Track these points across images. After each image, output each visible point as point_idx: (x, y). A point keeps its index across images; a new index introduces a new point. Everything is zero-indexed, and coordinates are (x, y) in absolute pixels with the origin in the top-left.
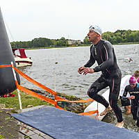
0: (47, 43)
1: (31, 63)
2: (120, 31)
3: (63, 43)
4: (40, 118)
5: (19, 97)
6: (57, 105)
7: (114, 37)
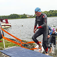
0: (17, 17)
1: (11, 26)
2: (52, 11)
3: (24, 17)
4: (14, 52)
5: (4, 42)
6: (22, 46)
7: (49, 13)
